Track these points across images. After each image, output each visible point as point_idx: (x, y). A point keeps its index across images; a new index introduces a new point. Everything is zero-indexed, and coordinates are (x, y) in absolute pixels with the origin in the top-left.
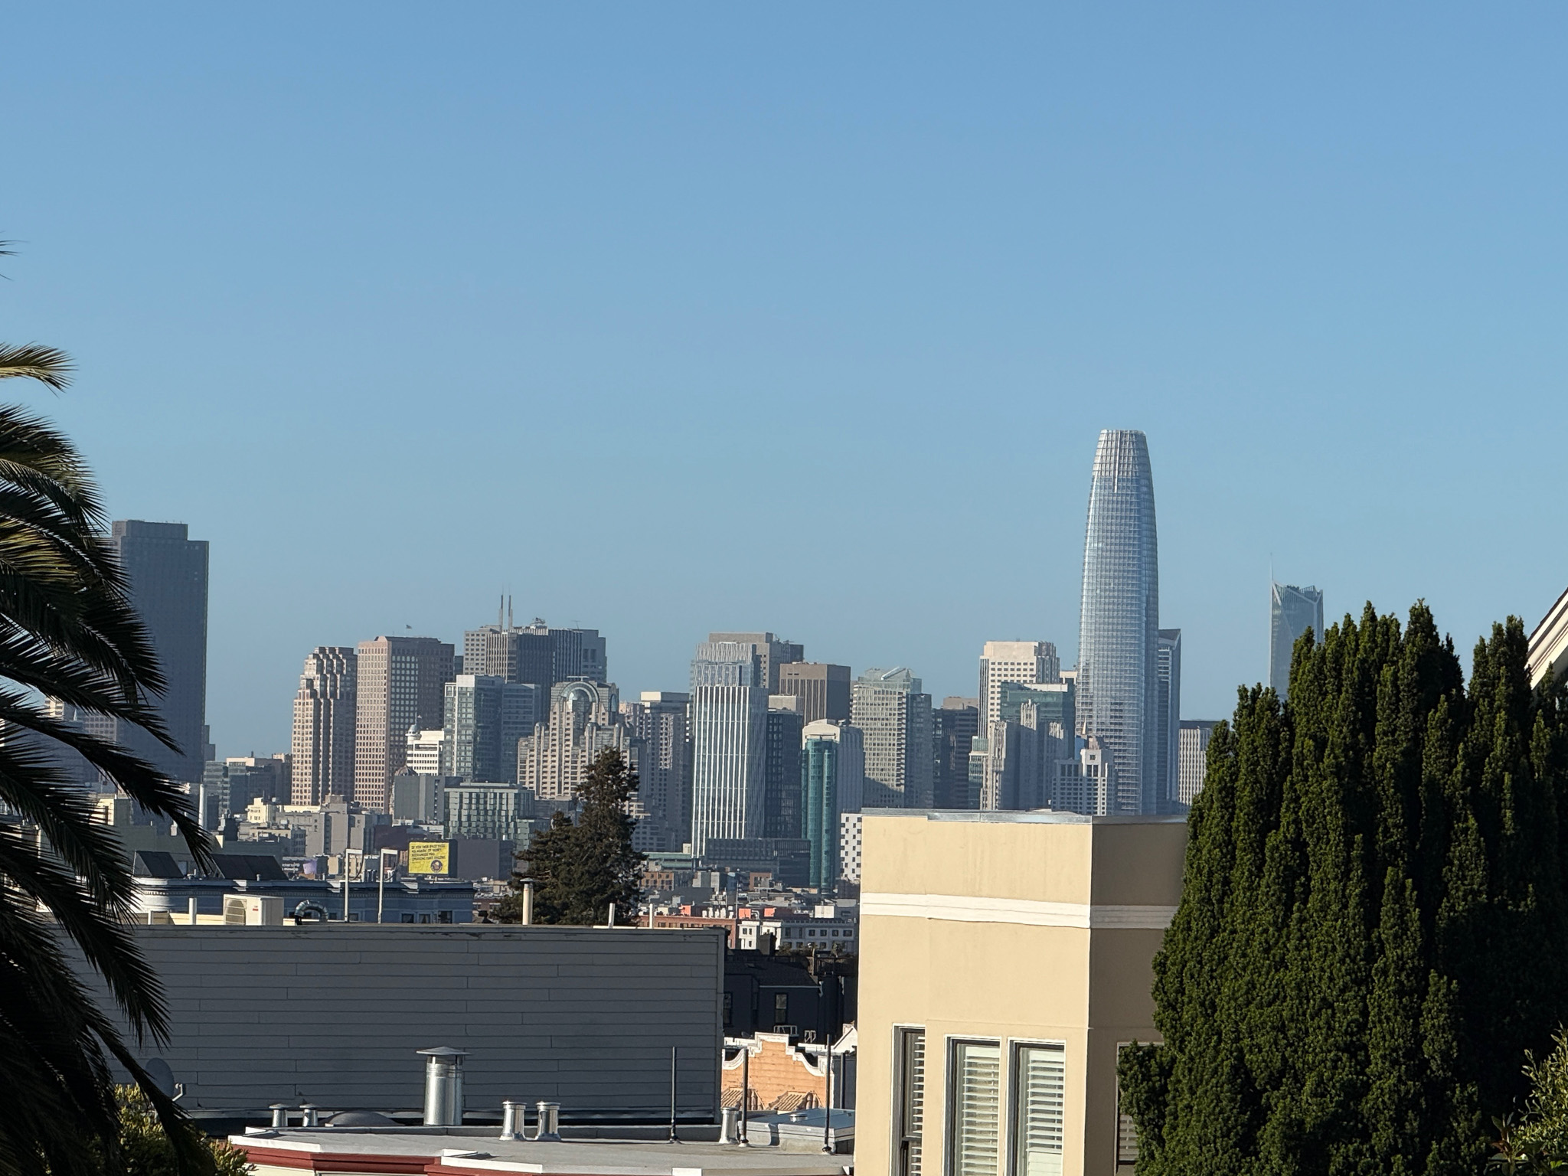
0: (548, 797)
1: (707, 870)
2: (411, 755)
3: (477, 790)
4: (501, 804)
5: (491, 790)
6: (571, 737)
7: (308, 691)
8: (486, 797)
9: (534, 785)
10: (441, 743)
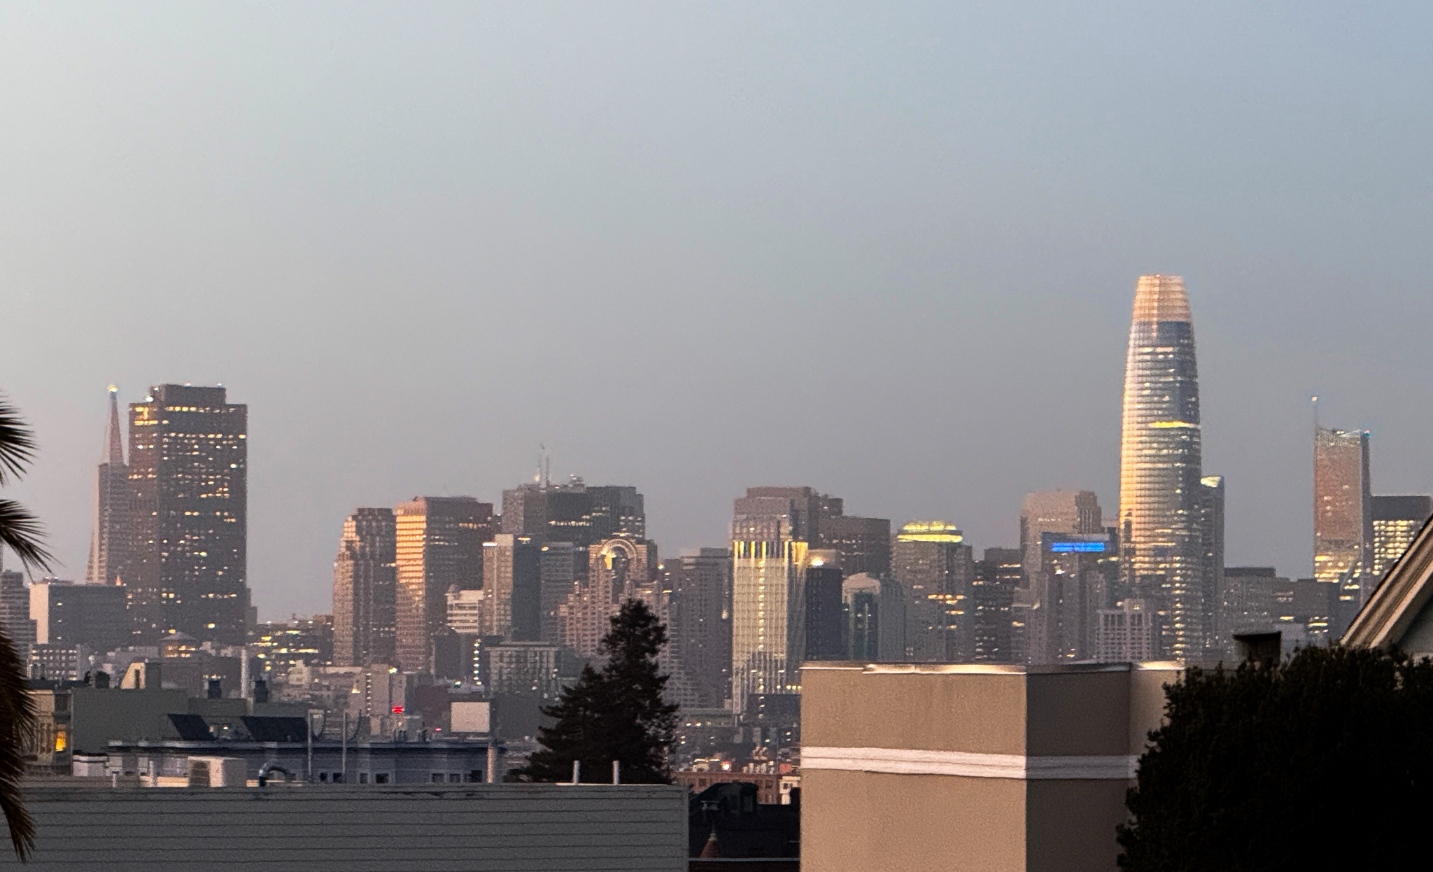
0: (589, 654)
1: (747, 724)
2: (451, 615)
3: (517, 649)
4: (541, 662)
5: (531, 649)
6: (610, 595)
7: (348, 553)
8: (526, 657)
9: (574, 643)
10: (480, 602)
